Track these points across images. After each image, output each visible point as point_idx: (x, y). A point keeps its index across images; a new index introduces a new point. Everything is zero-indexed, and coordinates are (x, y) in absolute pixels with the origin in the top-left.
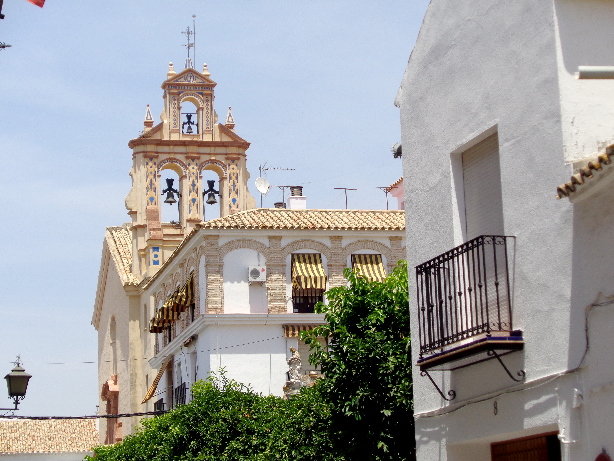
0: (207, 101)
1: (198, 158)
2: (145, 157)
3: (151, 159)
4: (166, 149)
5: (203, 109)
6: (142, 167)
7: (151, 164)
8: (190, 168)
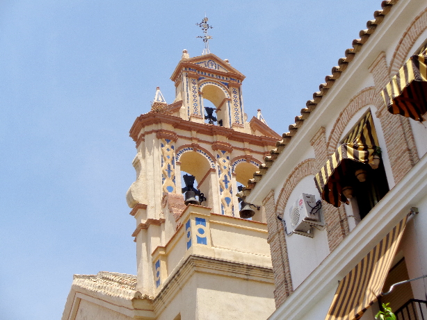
0: (235, 92)
1: (230, 151)
2: (159, 137)
3: (168, 141)
4: (187, 134)
5: (229, 100)
6: (156, 150)
7: (167, 146)
8: (221, 160)
